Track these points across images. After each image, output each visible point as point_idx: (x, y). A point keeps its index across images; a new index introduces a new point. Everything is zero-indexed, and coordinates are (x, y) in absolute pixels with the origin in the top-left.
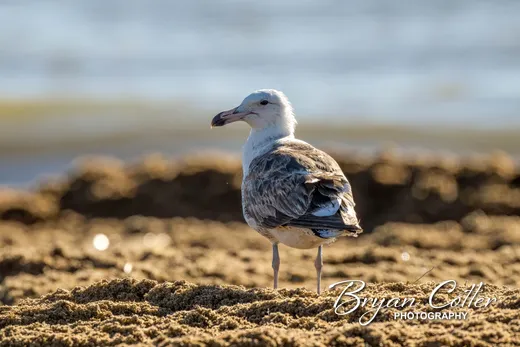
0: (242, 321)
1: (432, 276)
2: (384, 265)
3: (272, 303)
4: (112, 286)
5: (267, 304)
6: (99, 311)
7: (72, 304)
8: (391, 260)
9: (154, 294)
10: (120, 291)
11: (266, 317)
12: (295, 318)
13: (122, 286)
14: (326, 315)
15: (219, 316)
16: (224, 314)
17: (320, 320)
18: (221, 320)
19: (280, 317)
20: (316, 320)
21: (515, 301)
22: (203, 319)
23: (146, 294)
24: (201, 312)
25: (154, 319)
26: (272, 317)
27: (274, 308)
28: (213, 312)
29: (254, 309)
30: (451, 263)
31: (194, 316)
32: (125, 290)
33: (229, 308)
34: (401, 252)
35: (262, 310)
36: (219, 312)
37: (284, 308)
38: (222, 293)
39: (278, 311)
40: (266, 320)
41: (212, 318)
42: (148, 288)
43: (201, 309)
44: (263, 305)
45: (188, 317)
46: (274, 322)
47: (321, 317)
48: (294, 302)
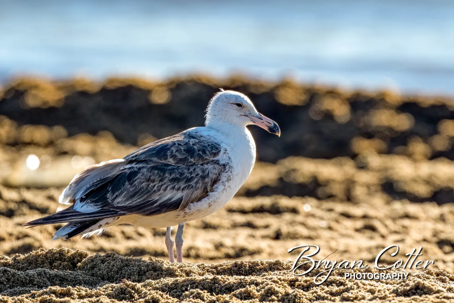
0: (165, 296)
1: (330, 228)
2: (288, 217)
3: (192, 280)
4: (49, 255)
5: (188, 280)
6: (37, 279)
7: (13, 271)
8: (294, 211)
9: (86, 264)
10: (56, 259)
11: (187, 293)
12: (212, 295)
13: (58, 255)
14: (240, 294)
15: (144, 290)
16: (149, 288)
17: (234, 298)
18: (145, 293)
19: (199, 294)
20: (231, 298)
21: (408, 288)
22: (129, 292)
23: (79, 264)
24: (128, 286)
25: (86, 291)
26: (192, 293)
27: (194, 284)
28: (139, 285)
29: (176, 284)
30: (347, 216)
31: (122, 289)
32: (60, 259)
33: (153, 282)
34: (304, 203)
35: (183, 286)
36: (144, 286)
37: (202, 285)
38: (147, 266)
39: (197, 287)
40: (186, 296)
41: (138, 291)
42: (81, 259)
43: (129, 282)
44: (184, 281)
45: (116, 290)
46: (193, 298)
47: (235, 295)
48: (212, 280)
